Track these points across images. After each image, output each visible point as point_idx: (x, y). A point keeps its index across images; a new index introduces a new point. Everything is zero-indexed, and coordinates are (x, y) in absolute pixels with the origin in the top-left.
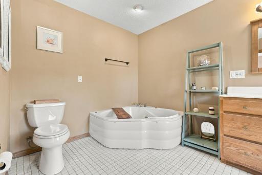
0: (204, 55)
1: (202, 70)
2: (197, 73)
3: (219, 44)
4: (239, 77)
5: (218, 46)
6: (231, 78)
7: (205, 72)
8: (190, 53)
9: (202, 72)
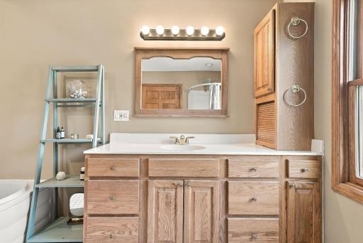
0: (78, 81)
1: (78, 104)
2: (69, 108)
3: (98, 66)
4: (123, 119)
5: (97, 70)
6: (115, 120)
7: (82, 108)
8: (57, 71)
9: (78, 108)
